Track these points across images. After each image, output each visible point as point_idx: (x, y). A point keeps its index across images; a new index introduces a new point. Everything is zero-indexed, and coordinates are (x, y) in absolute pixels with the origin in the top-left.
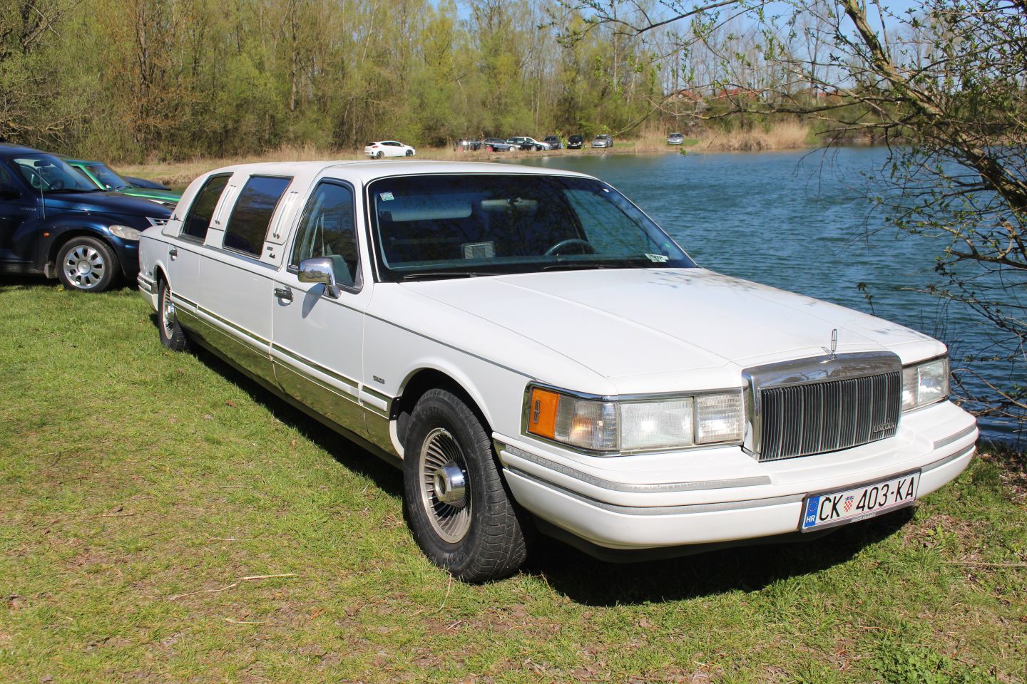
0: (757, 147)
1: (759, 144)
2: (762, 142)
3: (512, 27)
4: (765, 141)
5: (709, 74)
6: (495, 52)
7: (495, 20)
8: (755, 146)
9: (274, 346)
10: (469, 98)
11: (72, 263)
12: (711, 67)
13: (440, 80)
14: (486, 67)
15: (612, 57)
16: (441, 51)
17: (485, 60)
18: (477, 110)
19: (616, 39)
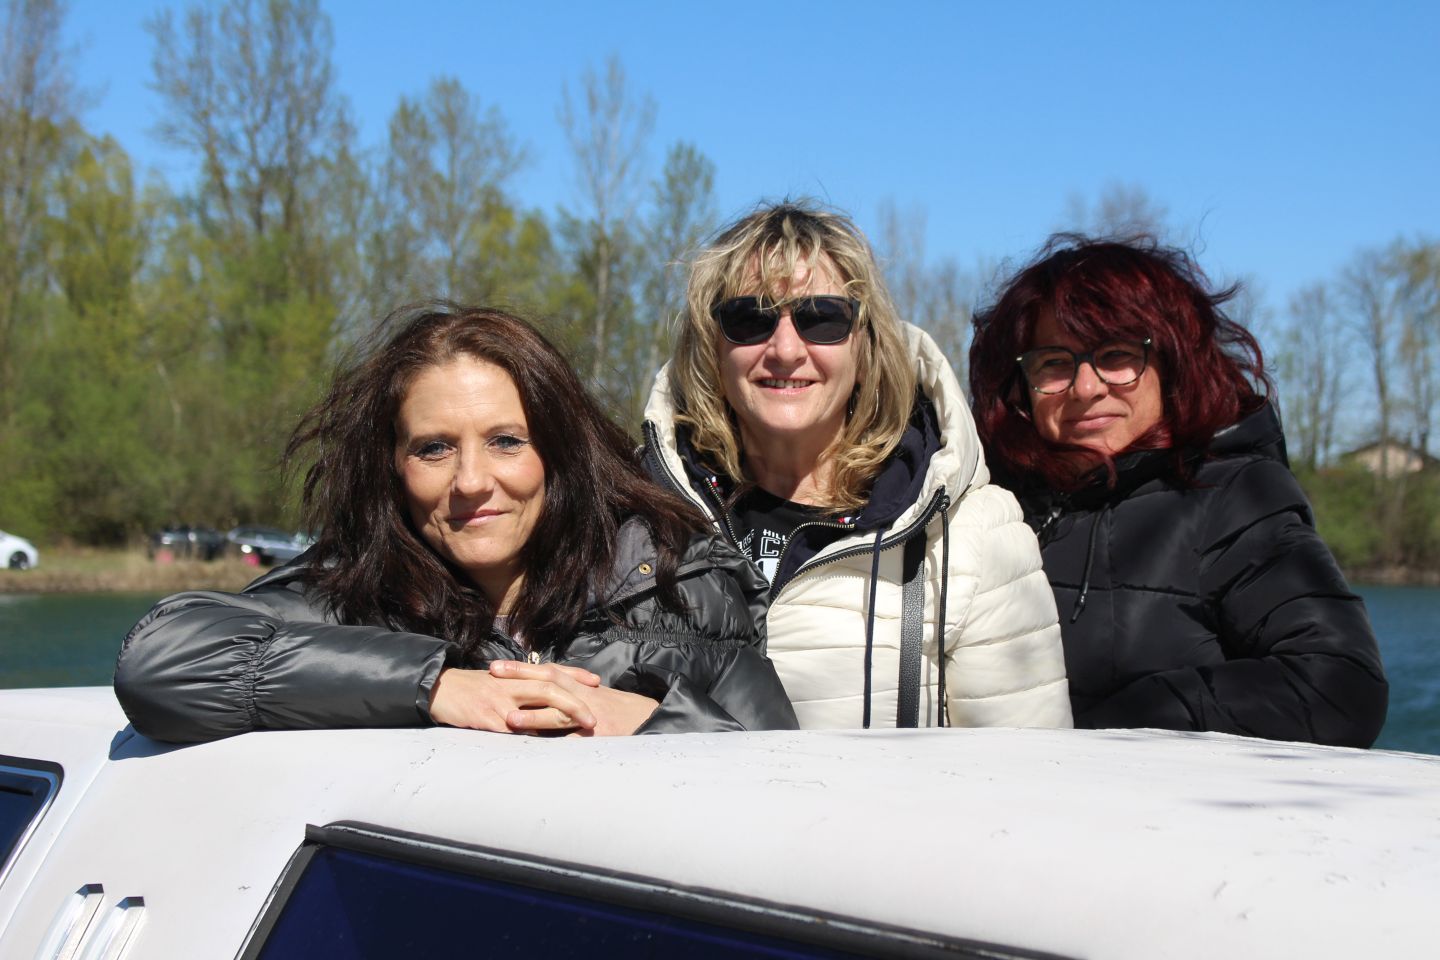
10: (192, 410)
13: (112, 357)
14: (244, 329)
15: (589, 323)
16: (119, 278)
17: (237, 309)
18: (216, 447)
19: (602, 275)
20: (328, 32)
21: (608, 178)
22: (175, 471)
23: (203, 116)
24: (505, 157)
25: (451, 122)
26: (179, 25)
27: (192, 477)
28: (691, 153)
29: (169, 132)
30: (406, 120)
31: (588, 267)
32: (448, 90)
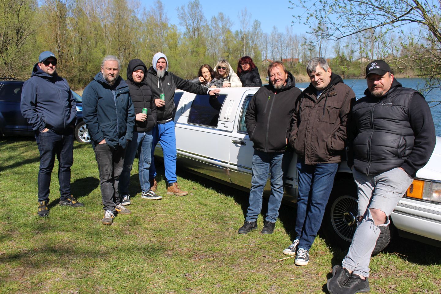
0: (301, 81)
1: (302, 80)
2: (303, 79)
3: (203, 36)
4: (304, 79)
5: (279, 53)
6: (198, 46)
7: (196, 33)
8: (300, 81)
9: (231, 164)
10: (188, 63)
11: (81, 131)
12: (280, 50)
13: (176, 56)
14: (194, 51)
15: (243, 47)
16: (176, 45)
17: (193, 48)
18: (191, 68)
19: (245, 40)
20: (201, 7)
21: (245, 26)
22: (186, 72)
23: (185, 21)
24: (230, 23)
25: (222, 19)
26: (180, 9)
27: (188, 73)
28: (257, 21)
29: (180, 24)
30: (214, 19)
31: (243, 38)
32: (221, 14)
